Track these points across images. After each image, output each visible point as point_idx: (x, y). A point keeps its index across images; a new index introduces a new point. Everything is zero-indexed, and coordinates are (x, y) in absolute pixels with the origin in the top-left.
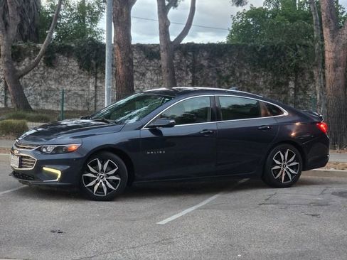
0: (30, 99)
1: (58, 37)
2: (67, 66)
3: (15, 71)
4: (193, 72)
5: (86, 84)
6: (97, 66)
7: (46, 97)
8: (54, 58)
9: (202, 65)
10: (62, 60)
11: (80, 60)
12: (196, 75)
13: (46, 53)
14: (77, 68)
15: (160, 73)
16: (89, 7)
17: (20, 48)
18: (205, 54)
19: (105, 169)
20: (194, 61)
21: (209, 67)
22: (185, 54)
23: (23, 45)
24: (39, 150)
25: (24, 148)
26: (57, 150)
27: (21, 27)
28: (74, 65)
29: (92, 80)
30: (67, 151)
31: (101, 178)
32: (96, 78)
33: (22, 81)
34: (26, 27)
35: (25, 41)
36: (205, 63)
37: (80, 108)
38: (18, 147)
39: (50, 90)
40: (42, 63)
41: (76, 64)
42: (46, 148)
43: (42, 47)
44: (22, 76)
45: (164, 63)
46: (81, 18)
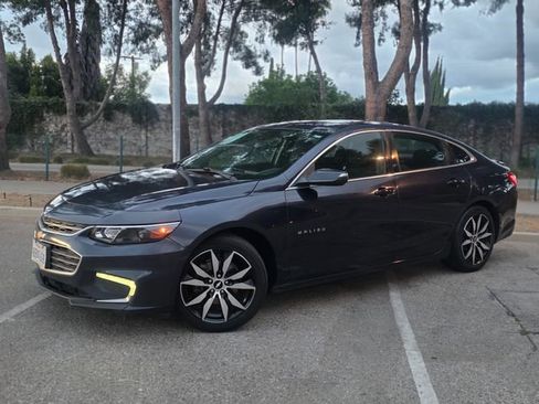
0: (92, 146)
1: (114, 98)
2: (122, 120)
3: (79, 123)
4: (223, 126)
5: (139, 135)
6: (147, 120)
7: (106, 145)
8: (112, 114)
9: (230, 122)
10: (119, 115)
11: (133, 115)
12: (227, 129)
13: (104, 109)
14: (131, 122)
15: (198, 128)
16: (138, 78)
17: (84, 105)
18: (233, 113)
19: (225, 270)
20: (225, 119)
21: (236, 123)
22: (217, 113)
23: (86, 103)
24: (89, 234)
25: (56, 228)
26: (126, 237)
27: (84, 90)
28: (128, 119)
29: (143, 132)
30: (149, 239)
31: (217, 287)
32: (147, 131)
33: (85, 132)
34: (88, 90)
35: (87, 100)
36: (233, 120)
37: (135, 154)
38: (46, 226)
39: (109, 139)
40: (101, 117)
41: (130, 118)
42: (102, 230)
43: (102, 104)
44: (85, 127)
45: (201, 119)
46: (132, 86)
